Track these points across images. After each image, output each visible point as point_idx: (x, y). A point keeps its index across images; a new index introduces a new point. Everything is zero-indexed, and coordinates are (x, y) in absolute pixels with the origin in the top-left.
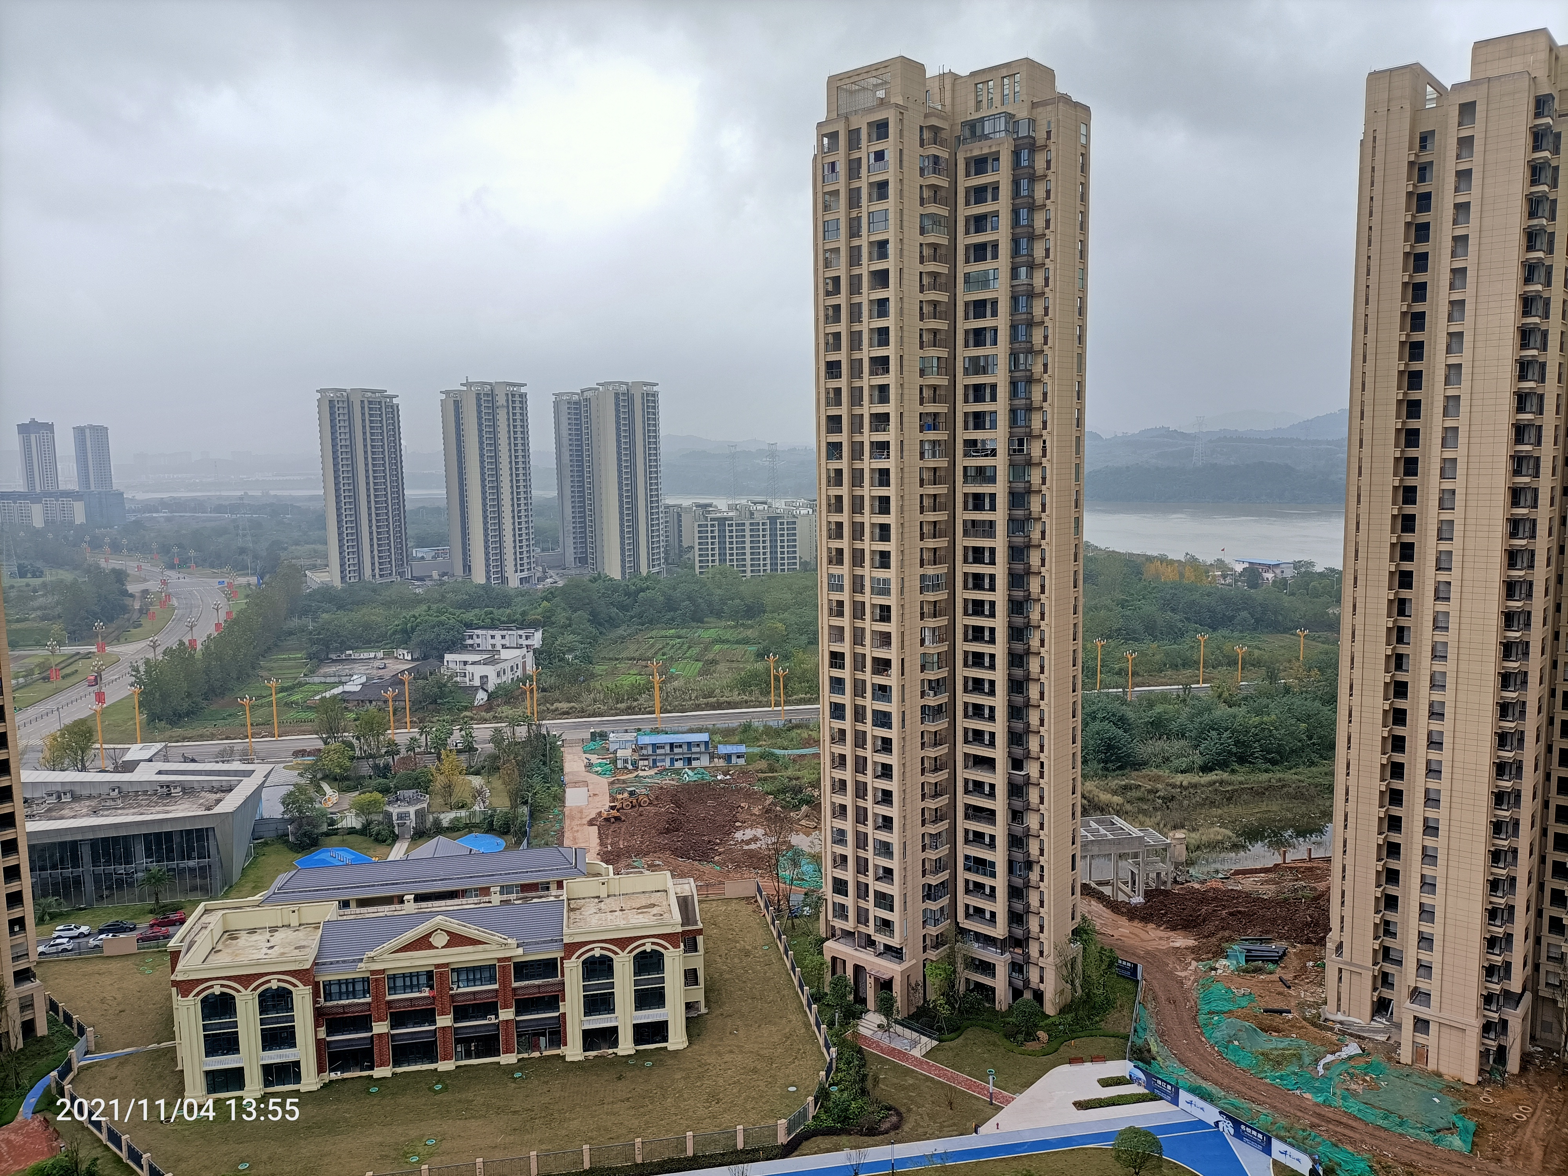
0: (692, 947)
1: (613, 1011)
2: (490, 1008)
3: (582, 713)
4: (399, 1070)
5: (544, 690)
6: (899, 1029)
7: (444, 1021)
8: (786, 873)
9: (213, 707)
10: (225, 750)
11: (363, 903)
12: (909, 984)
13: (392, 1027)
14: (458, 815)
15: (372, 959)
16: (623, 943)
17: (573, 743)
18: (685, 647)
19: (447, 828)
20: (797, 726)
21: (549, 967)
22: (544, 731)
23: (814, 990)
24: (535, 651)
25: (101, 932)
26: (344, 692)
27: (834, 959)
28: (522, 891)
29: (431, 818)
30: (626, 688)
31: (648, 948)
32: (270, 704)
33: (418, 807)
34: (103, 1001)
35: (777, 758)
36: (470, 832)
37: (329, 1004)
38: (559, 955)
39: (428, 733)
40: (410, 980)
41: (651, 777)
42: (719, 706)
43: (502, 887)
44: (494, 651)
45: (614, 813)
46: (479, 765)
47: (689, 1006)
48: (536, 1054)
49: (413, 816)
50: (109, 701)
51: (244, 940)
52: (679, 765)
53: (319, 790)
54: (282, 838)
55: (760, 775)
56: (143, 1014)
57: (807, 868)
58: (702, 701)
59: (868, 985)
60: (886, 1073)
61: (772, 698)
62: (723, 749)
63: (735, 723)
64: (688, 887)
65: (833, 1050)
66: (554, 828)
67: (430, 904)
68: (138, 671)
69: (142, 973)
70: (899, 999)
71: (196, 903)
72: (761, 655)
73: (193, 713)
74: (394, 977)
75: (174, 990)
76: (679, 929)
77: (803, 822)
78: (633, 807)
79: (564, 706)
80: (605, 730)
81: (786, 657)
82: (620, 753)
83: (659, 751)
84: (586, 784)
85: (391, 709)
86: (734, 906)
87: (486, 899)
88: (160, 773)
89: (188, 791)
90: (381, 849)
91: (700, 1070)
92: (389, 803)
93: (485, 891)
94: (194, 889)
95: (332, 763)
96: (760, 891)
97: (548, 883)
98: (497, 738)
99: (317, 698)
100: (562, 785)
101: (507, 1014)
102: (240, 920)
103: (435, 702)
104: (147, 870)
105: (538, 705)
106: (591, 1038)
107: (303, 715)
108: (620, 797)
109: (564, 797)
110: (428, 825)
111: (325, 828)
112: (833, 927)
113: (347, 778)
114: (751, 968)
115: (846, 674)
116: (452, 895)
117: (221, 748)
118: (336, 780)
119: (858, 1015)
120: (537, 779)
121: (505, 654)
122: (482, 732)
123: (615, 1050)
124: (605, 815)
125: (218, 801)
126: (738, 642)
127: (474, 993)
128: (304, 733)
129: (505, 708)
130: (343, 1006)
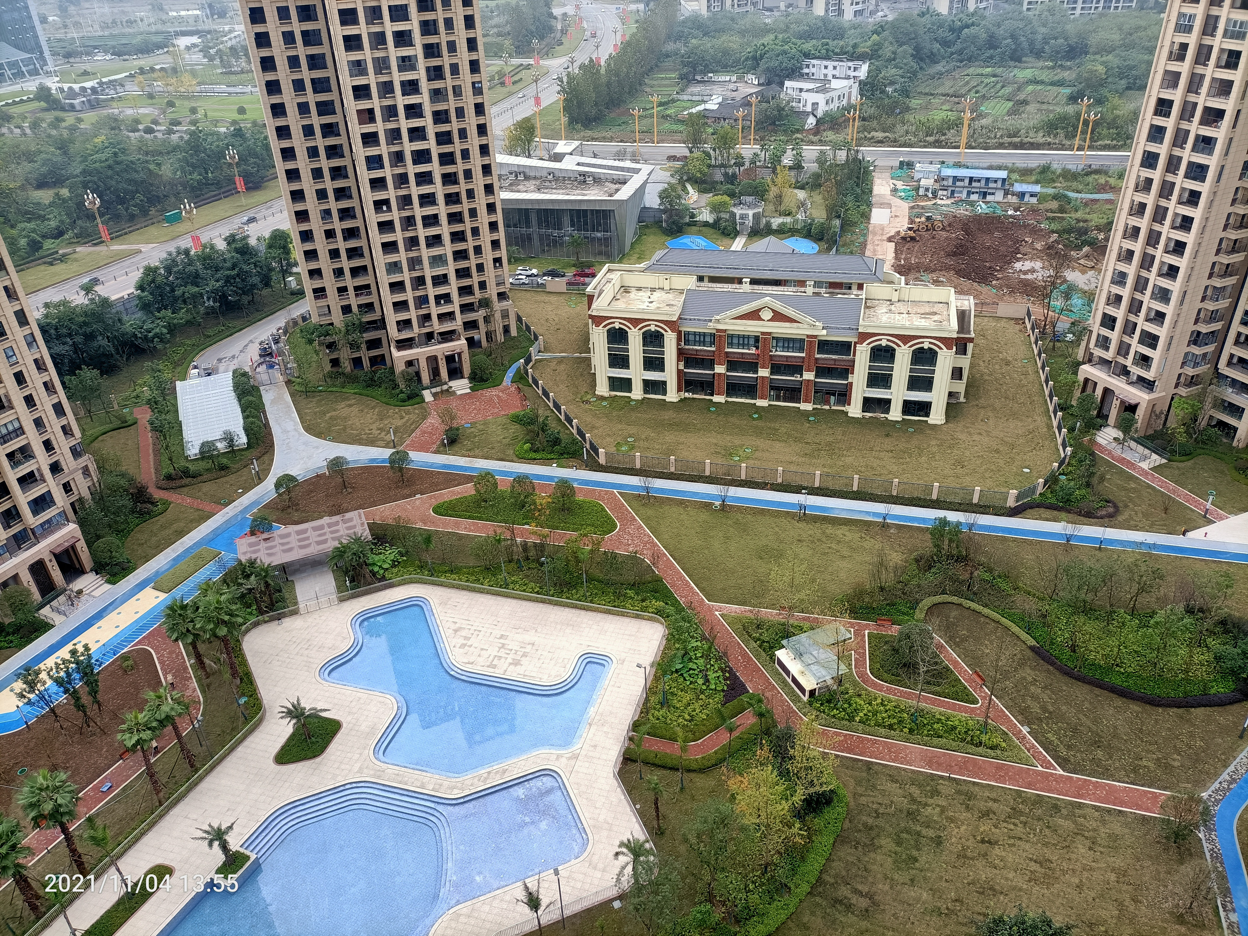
0: (962, 350)
1: (889, 387)
2: (798, 369)
3: (895, 143)
4: (730, 399)
5: (864, 119)
6: (1133, 444)
7: (764, 373)
8: (1058, 303)
9: (612, 115)
10: (620, 151)
11: (713, 279)
12: (1153, 411)
13: (728, 370)
14: (785, 221)
15: (718, 321)
16: (906, 339)
17: (884, 168)
18: (999, 86)
19: (776, 230)
20: (1097, 172)
21: (845, 348)
22: (860, 157)
23: (1062, 401)
24: (860, 82)
25: (544, 275)
26: (705, 109)
27: (1087, 380)
28: (830, 288)
29: (764, 220)
30: (936, 122)
31: (926, 346)
32: (652, 116)
33: (756, 211)
34: (547, 320)
35: (1069, 200)
36: (793, 236)
37: (687, 347)
38: (853, 340)
39: (767, 150)
40: (743, 340)
41: (947, 206)
42: (1021, 146)
43: (815, 282)
44: (825, 80)
45: (911, 233)
46: (805, 181)
47: (951, 394)
48: (827, 407)
49: (751, 218)
50: (544, 104)
51: (634, 294)
52: (974, 197)
53: (684, 189)
54: (658, 223)
55: (1049, 214)
56: (571, 333)
57: (1077, 301)
58: (1006, 140)
59: (1113, 406)
60: (1112, 475)
61: (1077, 142)
62: (1019, 187)
63: (1033, 164)
64: (968, 303)
65: (1069, 449)
66: (859, 241)
67: (761, 287)
68: (562, 82)
69: (570, 306)
70: (1140, 421)
71: (603, 264)
72: (1073, 99)
73: (599, 119)
74: (732, 336)
75: (590, 320)
76: (955, 335)
77: (1082, 261)
78: (927, 230)
79: (880, 135)
80: (913, 160)
81: (1099, 102)
82: (923, 182)
83: (958, 184)
84: (889, 206)
85: (740, 127)
86: (1003, 323)
87: (803, 289)
88: (578, 164)
89: (598, 180)
90: (726, 241)
91: (952, 442)
92: (735, 205)
93: (802, 283)
94: (600, 253)
95: (695, 168)
96: (1029, 314)
97: (851, 284)
98: (821, 160)
99: (685, 113)
100: (870, 205)
101: (809, 376)
102: (633, 280)
103: (774, 123)
104: (572, 236)
105: (858, 132)
106: (869, 404)
107: (675, 127)
108: (918, 220)
109: (870, 215)
110: (762, 227)
111: (687, 219)
112: (1091, 354)
113: (704, 182)
114: (1009, 375)
115: (1170, 123)
116: (777, 283)
117: (618, 149)
118: (697, 182)
119: (1099, 428)
120: (850, 198)
121: (835, 84)
122: (810, 152)
123: (886, 416)
124: (903, 234)
125: (617, 190)
126: (1053, 84)
127: (787, 357)
128: (674, 142)
129: (829, 133)
130: (697, 350)
